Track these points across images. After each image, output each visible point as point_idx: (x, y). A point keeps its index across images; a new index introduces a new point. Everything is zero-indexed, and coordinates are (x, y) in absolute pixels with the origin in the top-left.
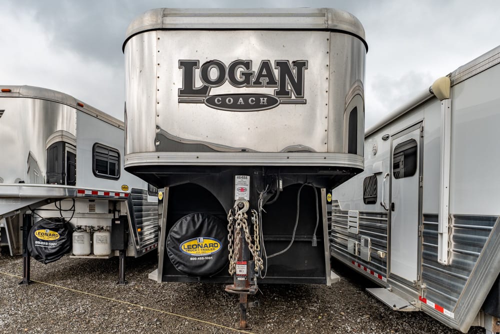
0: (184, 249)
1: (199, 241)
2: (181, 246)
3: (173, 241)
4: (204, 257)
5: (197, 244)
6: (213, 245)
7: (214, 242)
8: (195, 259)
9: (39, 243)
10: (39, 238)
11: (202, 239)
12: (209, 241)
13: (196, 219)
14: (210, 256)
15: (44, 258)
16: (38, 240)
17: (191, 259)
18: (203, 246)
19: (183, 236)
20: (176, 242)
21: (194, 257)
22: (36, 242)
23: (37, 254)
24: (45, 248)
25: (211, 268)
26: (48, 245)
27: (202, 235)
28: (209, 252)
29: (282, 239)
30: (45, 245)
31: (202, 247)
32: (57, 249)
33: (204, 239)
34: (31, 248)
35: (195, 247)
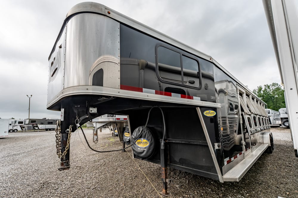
3: (133, 139)
6: (146, 143)
7: (147, 141)
9: (126, 137)
11: (142, 139)
12: (145, 141)
13: (140, 129)
14: (145, 148)
15: (127, 143)
17: (138, 149)
19: (135, 137)
21: (140, 148)
24: (126, 139)
25: (145, 154)
27: (142, 137)
28: (145, 147)
29: (183, 142)
34: (124, 139)
35: (140, 143)
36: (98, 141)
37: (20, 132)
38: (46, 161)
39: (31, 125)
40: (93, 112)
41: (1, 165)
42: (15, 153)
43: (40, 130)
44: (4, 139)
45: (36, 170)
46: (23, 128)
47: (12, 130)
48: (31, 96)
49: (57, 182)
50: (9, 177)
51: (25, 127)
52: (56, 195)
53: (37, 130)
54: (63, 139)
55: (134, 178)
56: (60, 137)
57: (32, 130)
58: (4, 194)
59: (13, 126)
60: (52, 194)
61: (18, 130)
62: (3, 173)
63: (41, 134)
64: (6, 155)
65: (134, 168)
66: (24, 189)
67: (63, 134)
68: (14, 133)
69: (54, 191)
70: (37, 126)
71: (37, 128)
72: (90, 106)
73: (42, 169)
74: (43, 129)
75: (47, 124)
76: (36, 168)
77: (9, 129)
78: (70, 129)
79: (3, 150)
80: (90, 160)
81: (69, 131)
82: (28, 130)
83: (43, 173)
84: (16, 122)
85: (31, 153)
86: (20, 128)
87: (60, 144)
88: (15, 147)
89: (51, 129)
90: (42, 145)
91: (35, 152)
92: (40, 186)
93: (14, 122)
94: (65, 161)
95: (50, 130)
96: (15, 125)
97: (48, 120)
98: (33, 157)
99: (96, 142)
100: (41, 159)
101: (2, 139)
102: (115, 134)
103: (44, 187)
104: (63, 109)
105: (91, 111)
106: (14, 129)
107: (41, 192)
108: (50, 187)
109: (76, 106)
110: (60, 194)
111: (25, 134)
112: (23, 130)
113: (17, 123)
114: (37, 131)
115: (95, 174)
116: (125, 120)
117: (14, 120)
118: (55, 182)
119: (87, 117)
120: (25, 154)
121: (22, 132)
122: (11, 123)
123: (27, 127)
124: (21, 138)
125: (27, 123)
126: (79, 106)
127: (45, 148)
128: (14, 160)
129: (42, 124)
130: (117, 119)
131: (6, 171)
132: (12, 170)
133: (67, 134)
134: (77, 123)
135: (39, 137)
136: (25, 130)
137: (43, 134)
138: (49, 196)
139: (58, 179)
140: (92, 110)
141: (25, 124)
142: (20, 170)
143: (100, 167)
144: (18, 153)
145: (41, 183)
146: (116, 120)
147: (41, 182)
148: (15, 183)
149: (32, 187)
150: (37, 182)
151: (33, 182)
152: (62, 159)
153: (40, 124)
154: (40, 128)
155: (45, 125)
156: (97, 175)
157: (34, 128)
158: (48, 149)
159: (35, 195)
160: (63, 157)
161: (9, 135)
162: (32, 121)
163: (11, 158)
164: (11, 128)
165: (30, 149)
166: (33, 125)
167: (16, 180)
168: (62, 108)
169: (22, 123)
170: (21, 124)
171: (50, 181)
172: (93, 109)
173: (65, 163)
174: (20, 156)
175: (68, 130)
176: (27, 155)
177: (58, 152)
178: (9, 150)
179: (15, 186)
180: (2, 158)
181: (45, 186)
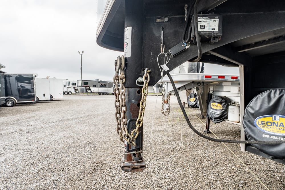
0: (259, 124)
1: (275, 119)
2: (256, 122)
3: (248, 115)
4: (278, 136)
5: (272, 122)
8: (268, 136)
10: (212, 107)
11: (277, 117)
13: (272, 95)
15: (214, 120)
16: (212, 108)
17: (264, 136)
18: (279, 125)
19: (256, 112)
20: (251, 116)
22: (211, 110)
23: (211, 117)
24: (214, 114)
26: (216, 112)
27: (278, 113)
30: (214, 112)
31: (277, 126)
32: (220, 115)
33: (280, 117)
34: (209, 113)
35: (269, 124)
36: (169, 112)
37: (74, 94)
38: (99, 132)
39: (84, 87)
40: (206, 30)
41: (55, 130)
42: (68, 117)
43: (93, 94)
44: (59, 101)
45: (89, 143)
46: (76, 90)
47: (67, 92)
48: (83, 52)
49: (113, 165)
50: (61, 146)
51: (78, 89)
52: (113, 186)
53: (90, 93)
54: (129, 101)
55: (240, 185)
56: (124, 95)
57: (85, 93)
58: (54, 168)
59: (67, 87)
60: (107, 184)
61: (72, 93)
62: (56, 140)
63: (94, 98)
64: (60, 119)
65: (235, 166)
66: (75, 166)
67: (130, 89)
68: (68, 96)
69: (110, 179)
70: (90, 89)
71: (89, 91)
72: (199, 13)
73: (95, 143)
74: (95, 92)
75: (99, 87)
76: (89, 140)
77: (64, 91)
78: (146, 78)
79: (58, 113)
80: (156, 140)
81: (142, 83)
82: (81, 93)
83: (97, 147)
84: (69, 83)
85: (83, 119)
86: (74, 91)
87: (125, 112)
88: (68, 111)
89: (105, 93)
90: (95, 111)
91: (88, 119)
92: (92, 167)
93: (68, 83)
94: (135, 152)
95: (103, 94)
96: (69, 87)
97: (101, 82)
98: (86, 125)
99: (166, 114)
100: (93, 128)
101: (58, 101)
102: (190, 104)
103: (97, 170)
104: (130, 28)
105: (203, 27)
106: (68, 91)
107: (95, 176)
108: (105, 171)
109: (158, 20)
110: (119, 186)
111: (78, 97)
112: (76, 92)
113: (71, 84)
114: (90, 95)
115: (167, 164)
116: (220, 79)
117: (67, 81)
118: (111, 164)
119: (187, 47)
120: (78, 120)
121: (76, 94)
122: (65, 84)
123: (80, 90)
124: (75, 101)
125: (80, 85)
126: (166, 20)
127: (98, 115)
128: (67, 126)
129: (95, 86)
130: (206, 77)
131: (59, 138)
132: (64, 137)
133: (138, 89)
134: (162, 63)
135: (92, 101)
136: (79, 92)
137: (96, 98)
138: (104, 185)
139: (115, 161)
140: (205, 24)
141: (78, 86)
142: (72, 139)
143: (172, 153)
144: (72, 118)
145: (94, 163)
146: (204, 79)
147: (94, 161)
148: (66, 156)
149: (84, 165)
150: (89, 159)
151: (85, 159)
152: (128, 146)
153: (92, 87)
154: (93, 92)
155: (97, 88)
156: (170, 165)
157: (87, 91)
158: (102, 117)
159: (87, 178)
160: (131, 142)
161: (63, 97)
162: (84, 82)
163: (64, 123)
164: (65, 90)
165: (83, 115)
166: (86, 87)
167: (68, 151)
168: (127, 26)
169: (75, 84)
170: (74, 86)
171: (105, 162)
172: (209, 20)
173: (134, 155)
174: (73, 121)
175: (140, 79)
176: (80, 122)
177: (119, 129)
178: (63, 114)
179: (66, 160)
180: (57, 122)
181: (99, 168)
